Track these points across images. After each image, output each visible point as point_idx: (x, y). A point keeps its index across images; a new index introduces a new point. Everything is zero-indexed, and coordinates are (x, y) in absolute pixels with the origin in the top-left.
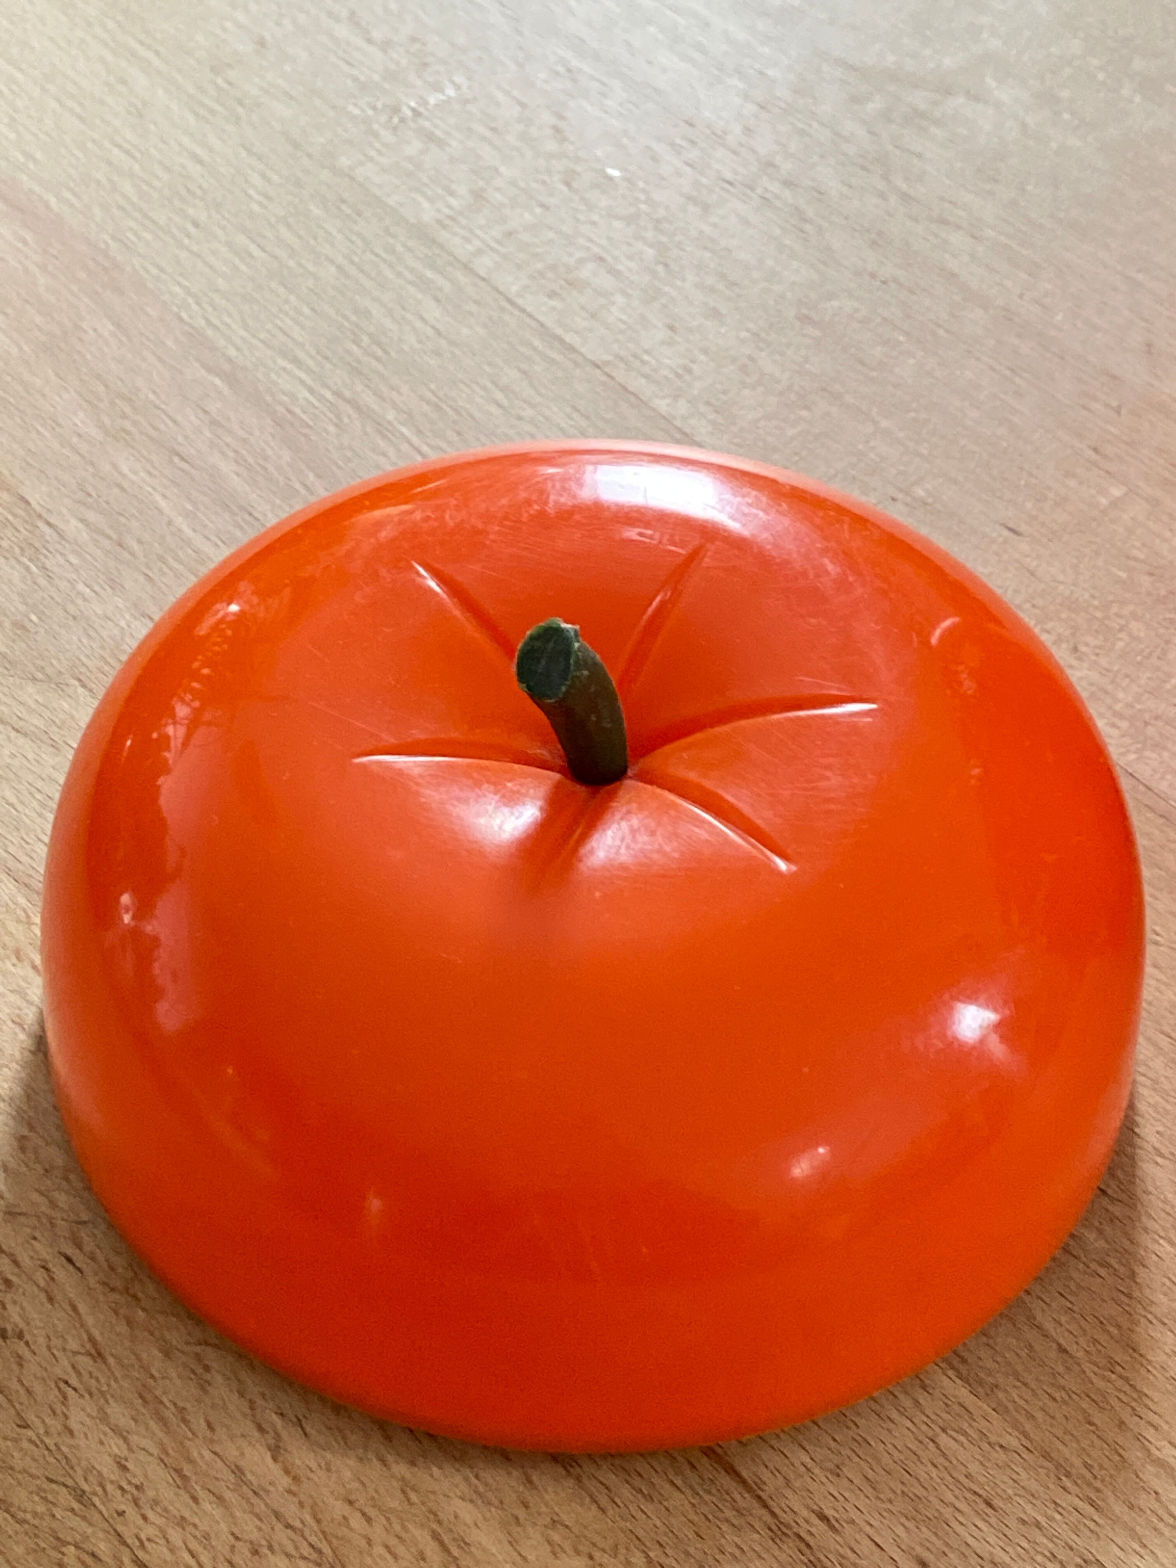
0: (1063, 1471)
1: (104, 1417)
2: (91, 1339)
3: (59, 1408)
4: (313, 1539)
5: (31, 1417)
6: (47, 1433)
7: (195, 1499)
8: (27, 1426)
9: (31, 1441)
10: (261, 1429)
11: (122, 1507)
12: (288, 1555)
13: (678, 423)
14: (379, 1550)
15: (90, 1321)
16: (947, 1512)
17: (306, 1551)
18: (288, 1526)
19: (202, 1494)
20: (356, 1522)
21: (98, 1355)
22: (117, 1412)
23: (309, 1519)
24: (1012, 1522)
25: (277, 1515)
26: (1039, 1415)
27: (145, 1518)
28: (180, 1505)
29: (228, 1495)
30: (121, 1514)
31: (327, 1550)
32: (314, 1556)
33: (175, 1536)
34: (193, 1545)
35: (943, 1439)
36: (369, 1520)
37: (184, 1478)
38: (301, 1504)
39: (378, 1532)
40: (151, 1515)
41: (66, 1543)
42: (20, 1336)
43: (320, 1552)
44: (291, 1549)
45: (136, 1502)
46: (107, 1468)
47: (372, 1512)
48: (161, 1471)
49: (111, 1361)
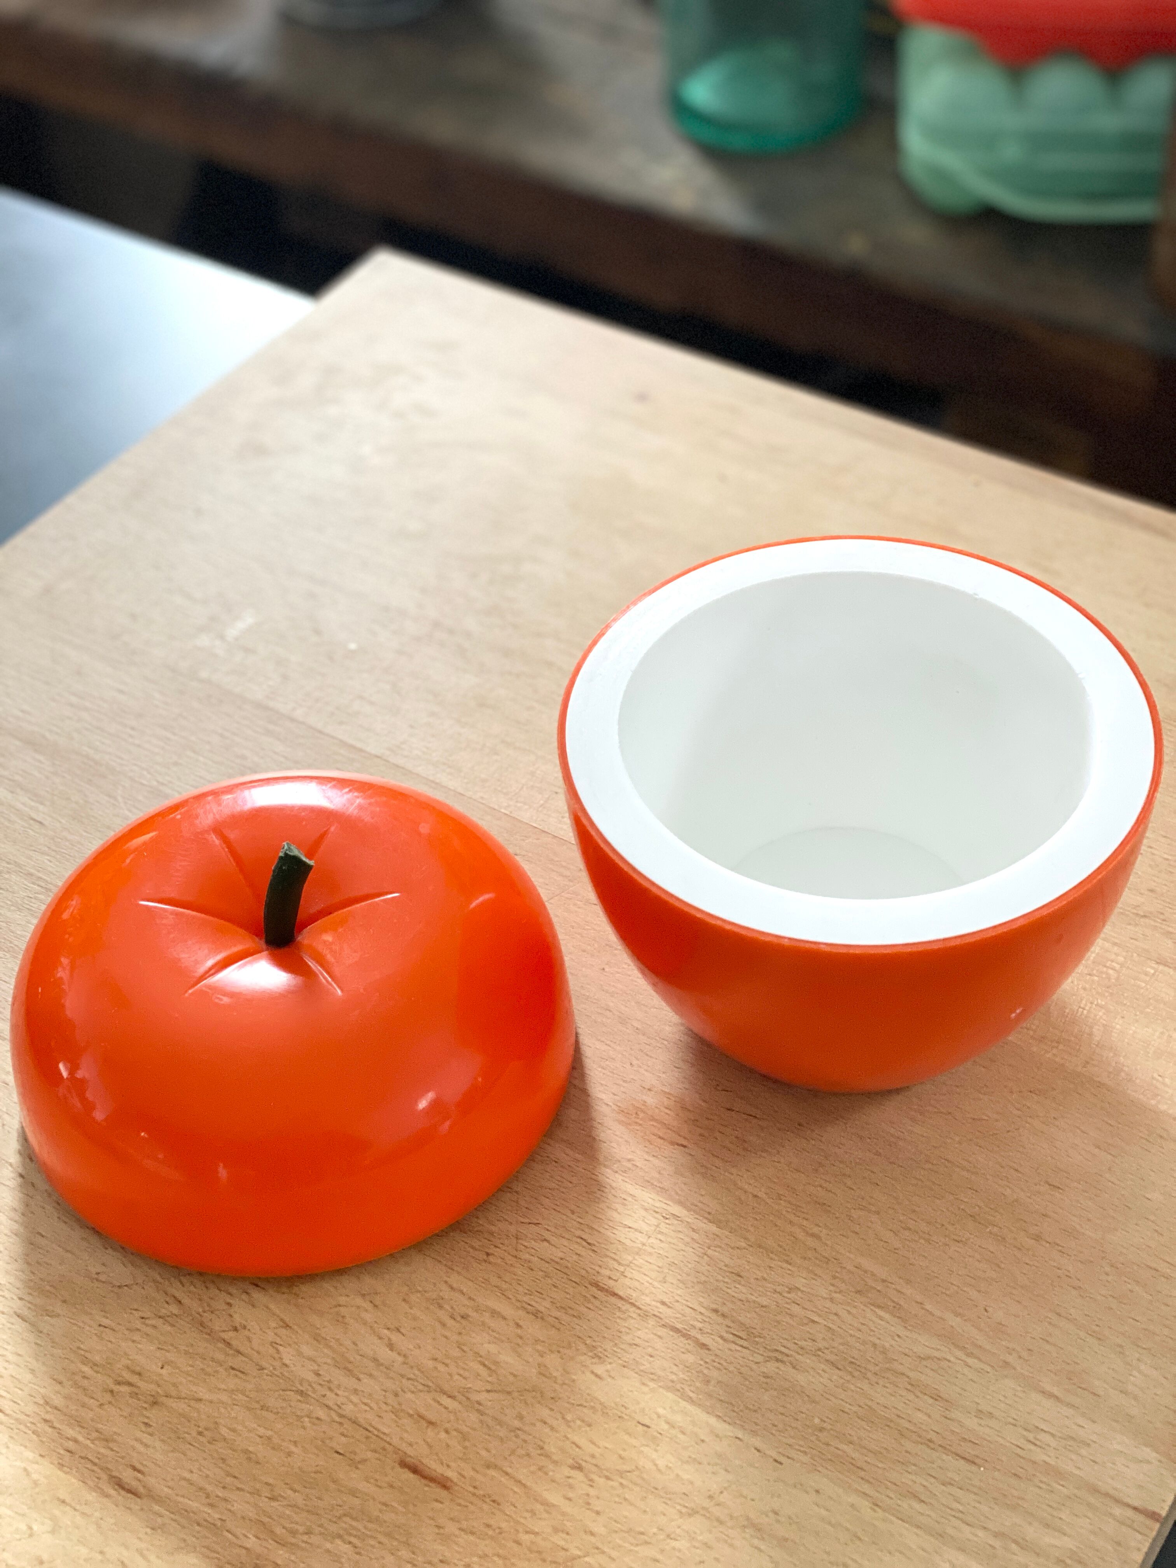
1: (300, 1354)
2: (282, 1320)
3: (276, 1356)
4: (422, 1381)
5: (264, 1364)
6: (275, 1369)
7: (359, 1380)
8: (263, 1369)
9: (267, 1375)
10: (380, 1338)
11: (323, 1393)
12: (413, 1392)
13: (431, 778)
14: (456, 1377)
15: (278, 1312)
17: (421, 1387)
18: (409, 1379)
19: (361, 1376)
20: (441, 1368)
21: (287, 1326)
22: (306, 1350)
23: (417, 1372)
24: (752, 1280)
25: (402, 1376)
26: (752, 1229)
27: (337, 1395)
28: (352, 1383)
29: (375, 1373)
30: (324, 1396)
31: (430, 1384)
32: (426, 1389)
33: (355, 1399)
34: (366, 1401)
36: (447, 1365)
37: (349, 1371)
38: (412, 1367)
39: (453, 1369)
40: (339, 1392)
41: (302, 1417)
42: (245, 1327)
43: (428, 1386)
44: (413, 1389)
45: (330, 1389)
46: (311, 1377)
47: (447, 1361)
48: (337, 1371)
49: (295, 1327)
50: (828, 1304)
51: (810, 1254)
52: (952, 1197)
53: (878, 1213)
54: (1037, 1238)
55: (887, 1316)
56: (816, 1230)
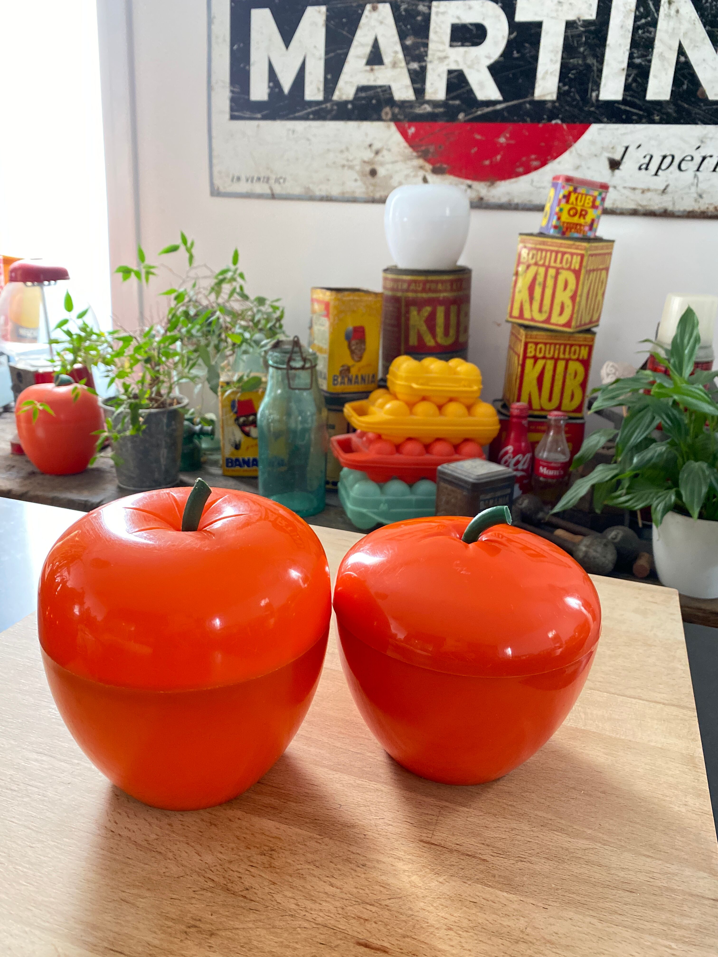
0: (495, 815)
1: (286, 896)
2: (270, 881)
3: (273, 899)
4: (354, 900)
5: (268, 904)
6: (274, 906)
7: (321, 904)
8: (267, 907)
9: (271, 910)
10: (325, 882)
11: (304, 914)
12: (351, 906)
14: (370, 895)
15: (267, 877)
16: (480, 832)
17: (354, 903)
18: (346, 900)
19: (321, 902)
20: (361, 891)
21: (274, 883)
22: (288, 894)
23: (350, 896)
24: (493, 828)
25: (342, 899)
27: (311, 914)
28: (317, 906)
29: (328, 899)
30: (305, 915)
31: (359, 900)
32: (357, 903)
33: (321, 914)
34: (327, 914)
35: (468, 819)
36: (364, 890)
37: (314, 900)
38: (346, 893)
39: (367, 891)
40: (312, 912)
41: (296, 928)
42: (252, 888)
43: (357, 902)
44: (350, 904)
45: (306, 911)
46: (293, 906)
47: (364, 888)
48: (308, 902)
49: (278, 883)
50: (532, 833)
51: (513, 813)
52: (561, 782)
53: (533, 792)
54: (604, 792)
55: (560, 834)
56: (510, 803)
